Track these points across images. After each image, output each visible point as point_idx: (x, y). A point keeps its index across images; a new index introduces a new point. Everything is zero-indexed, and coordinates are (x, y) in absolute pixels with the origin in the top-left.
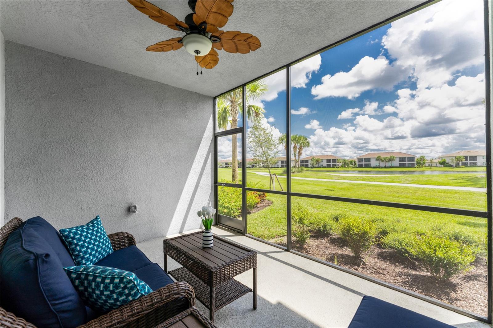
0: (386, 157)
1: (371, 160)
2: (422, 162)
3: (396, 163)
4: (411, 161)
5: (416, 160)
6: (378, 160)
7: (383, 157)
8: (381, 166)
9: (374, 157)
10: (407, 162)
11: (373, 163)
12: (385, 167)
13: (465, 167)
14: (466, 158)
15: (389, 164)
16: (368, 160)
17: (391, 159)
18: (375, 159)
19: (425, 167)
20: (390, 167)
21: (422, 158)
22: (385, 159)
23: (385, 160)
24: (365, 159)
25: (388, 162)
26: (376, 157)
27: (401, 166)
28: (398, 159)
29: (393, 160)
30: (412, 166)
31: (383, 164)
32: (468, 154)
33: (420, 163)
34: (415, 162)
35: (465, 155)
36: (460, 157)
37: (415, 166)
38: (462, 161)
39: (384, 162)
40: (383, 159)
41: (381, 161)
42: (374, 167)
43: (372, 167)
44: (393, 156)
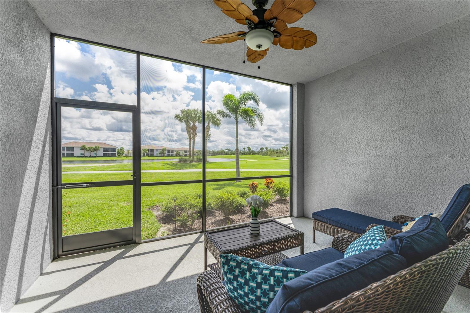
0: (91, 146)
1: (75, 149)
2: (121, 152)
3: (101, 153)
4: (113, 152)
5: (117, 151)
6: (83, 149)
7: (87, 146)
8: (85, 155)
9: (78, 146)
10: (110, 152)
11: (77, 152)
12: (90, 157)
13: (148, 156)
14: (148, 150)
15: (93, 154)
16: (72, 149)
17: (96, 149)
18: (79, 149)
19: (123, 156)
20: (95, 157)
21: (122, 149)
22: (90, 148)
23: (90, 150)
24: (67, 147)
25: (93, 151)
26: (81, 146)
27: (105, 155)
28: (102, 150)
29: (98, 150)
30: (113, 155)
31: (87, 154)
32: (150, 148)
33: (120, 154)
34: (116, 153)
35: (148, 148)
36: (145, 150)
37: (117, 155)
38: (146, 152)
39: (89, 152)
40: (88, 149)
41: (85, 151)
42: (78, 157)
43: (75, 157)
44: (98, 146)
